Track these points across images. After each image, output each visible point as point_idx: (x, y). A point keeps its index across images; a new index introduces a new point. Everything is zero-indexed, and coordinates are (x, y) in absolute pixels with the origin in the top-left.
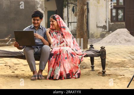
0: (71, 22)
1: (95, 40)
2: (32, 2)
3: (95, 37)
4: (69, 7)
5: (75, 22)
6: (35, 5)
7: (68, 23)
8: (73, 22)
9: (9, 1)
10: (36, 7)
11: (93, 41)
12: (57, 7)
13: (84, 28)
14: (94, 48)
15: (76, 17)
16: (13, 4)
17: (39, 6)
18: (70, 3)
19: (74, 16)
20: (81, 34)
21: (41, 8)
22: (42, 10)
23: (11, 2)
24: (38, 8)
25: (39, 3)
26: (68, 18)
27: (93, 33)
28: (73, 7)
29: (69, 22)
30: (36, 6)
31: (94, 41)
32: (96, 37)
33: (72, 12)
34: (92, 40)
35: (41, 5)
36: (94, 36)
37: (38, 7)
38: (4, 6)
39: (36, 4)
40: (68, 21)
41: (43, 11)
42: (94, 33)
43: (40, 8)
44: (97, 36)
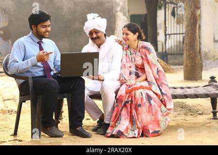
0: (170, 33)
1: (211, 63)
2: (109, 2)
3: (210, 59)
4: (167, 9)
5: (177, 34)
6: (113, 7)
7: (166, 35)
8: (174, 34)
9: (72, 2)
10: (114, 11)
11: (208, 65)
12: (148, 9)
13: (196, 46)
14: (216, 82)
15: (178, 26)
16: (79, 7)
17: (119, 9)
18: (169, 3)
19: (175, 24)
20: (191, 56)
21: (122, 12)
22: (124, 15)
23: (75, 4)
24: (117, 12)
25: (119, 4)
26: (166, 27)
27: (207, 51)
28: (174, 8)
29: (167, 33)
30: (114, 9)
31: (210, 66)
32: (212, 59)
33: (172, 17)
34: (206, 64)
35: (122, 6)
36: (210, 56)
37: (117, 10)
38: (65, 10)
39: (114, 5)
40: (165, 33)
41: (126, 16)
42: (209, 52)
43: (120, 11)
44: (214, 57)
